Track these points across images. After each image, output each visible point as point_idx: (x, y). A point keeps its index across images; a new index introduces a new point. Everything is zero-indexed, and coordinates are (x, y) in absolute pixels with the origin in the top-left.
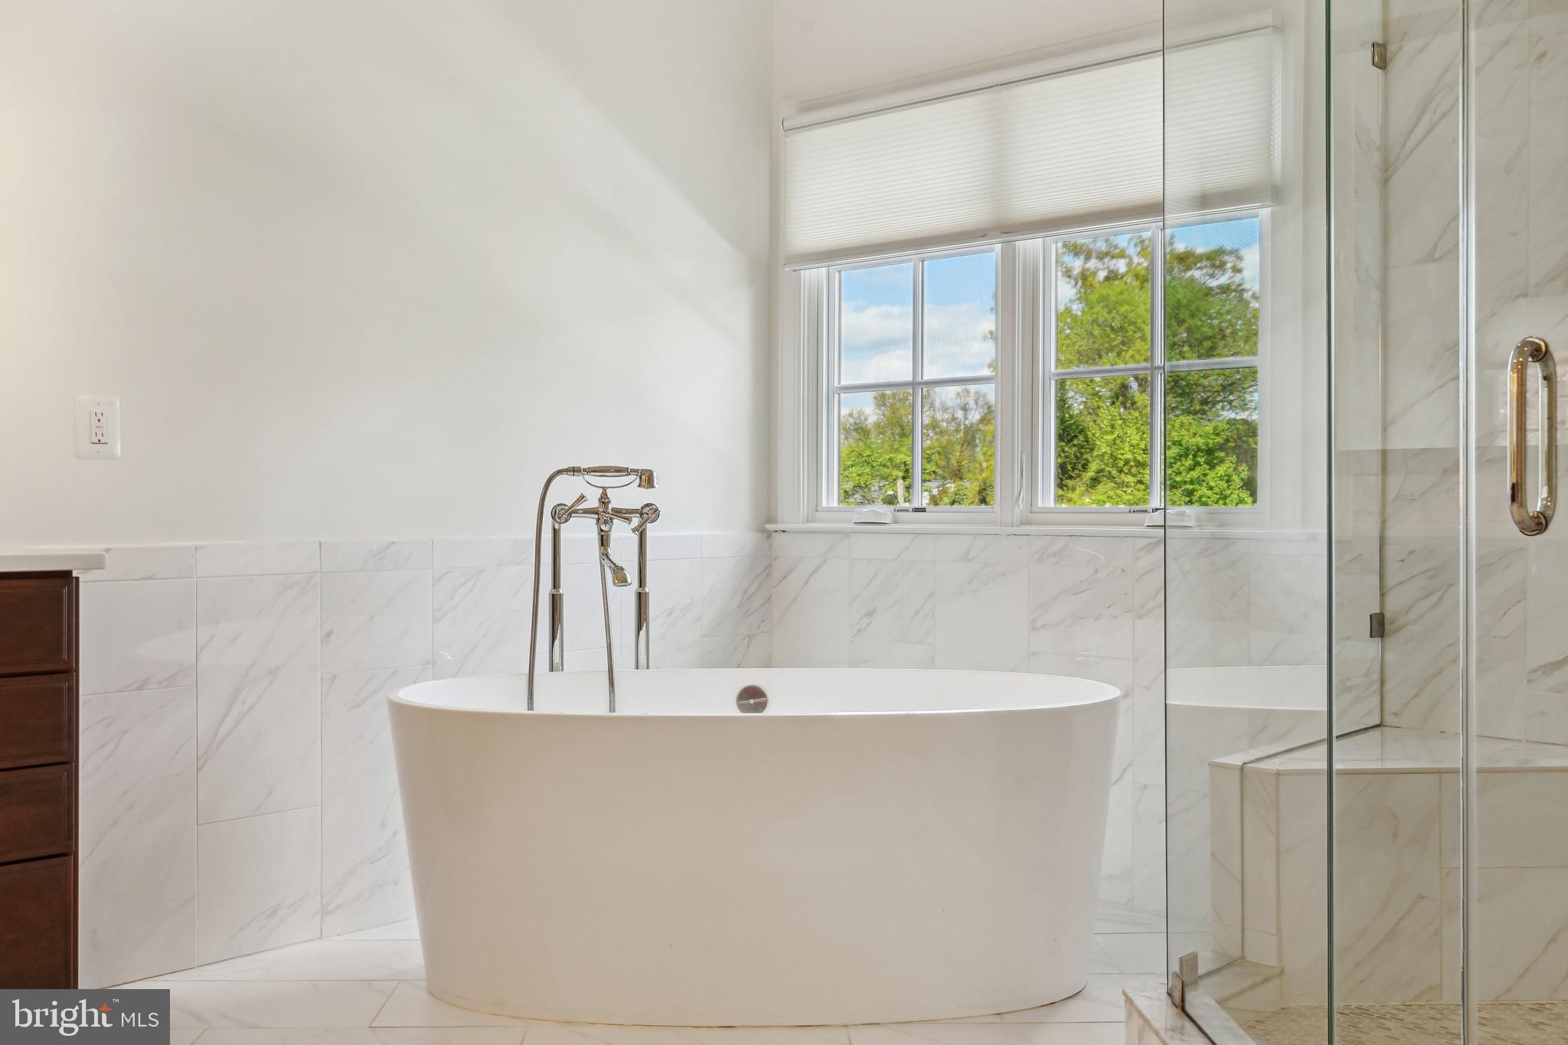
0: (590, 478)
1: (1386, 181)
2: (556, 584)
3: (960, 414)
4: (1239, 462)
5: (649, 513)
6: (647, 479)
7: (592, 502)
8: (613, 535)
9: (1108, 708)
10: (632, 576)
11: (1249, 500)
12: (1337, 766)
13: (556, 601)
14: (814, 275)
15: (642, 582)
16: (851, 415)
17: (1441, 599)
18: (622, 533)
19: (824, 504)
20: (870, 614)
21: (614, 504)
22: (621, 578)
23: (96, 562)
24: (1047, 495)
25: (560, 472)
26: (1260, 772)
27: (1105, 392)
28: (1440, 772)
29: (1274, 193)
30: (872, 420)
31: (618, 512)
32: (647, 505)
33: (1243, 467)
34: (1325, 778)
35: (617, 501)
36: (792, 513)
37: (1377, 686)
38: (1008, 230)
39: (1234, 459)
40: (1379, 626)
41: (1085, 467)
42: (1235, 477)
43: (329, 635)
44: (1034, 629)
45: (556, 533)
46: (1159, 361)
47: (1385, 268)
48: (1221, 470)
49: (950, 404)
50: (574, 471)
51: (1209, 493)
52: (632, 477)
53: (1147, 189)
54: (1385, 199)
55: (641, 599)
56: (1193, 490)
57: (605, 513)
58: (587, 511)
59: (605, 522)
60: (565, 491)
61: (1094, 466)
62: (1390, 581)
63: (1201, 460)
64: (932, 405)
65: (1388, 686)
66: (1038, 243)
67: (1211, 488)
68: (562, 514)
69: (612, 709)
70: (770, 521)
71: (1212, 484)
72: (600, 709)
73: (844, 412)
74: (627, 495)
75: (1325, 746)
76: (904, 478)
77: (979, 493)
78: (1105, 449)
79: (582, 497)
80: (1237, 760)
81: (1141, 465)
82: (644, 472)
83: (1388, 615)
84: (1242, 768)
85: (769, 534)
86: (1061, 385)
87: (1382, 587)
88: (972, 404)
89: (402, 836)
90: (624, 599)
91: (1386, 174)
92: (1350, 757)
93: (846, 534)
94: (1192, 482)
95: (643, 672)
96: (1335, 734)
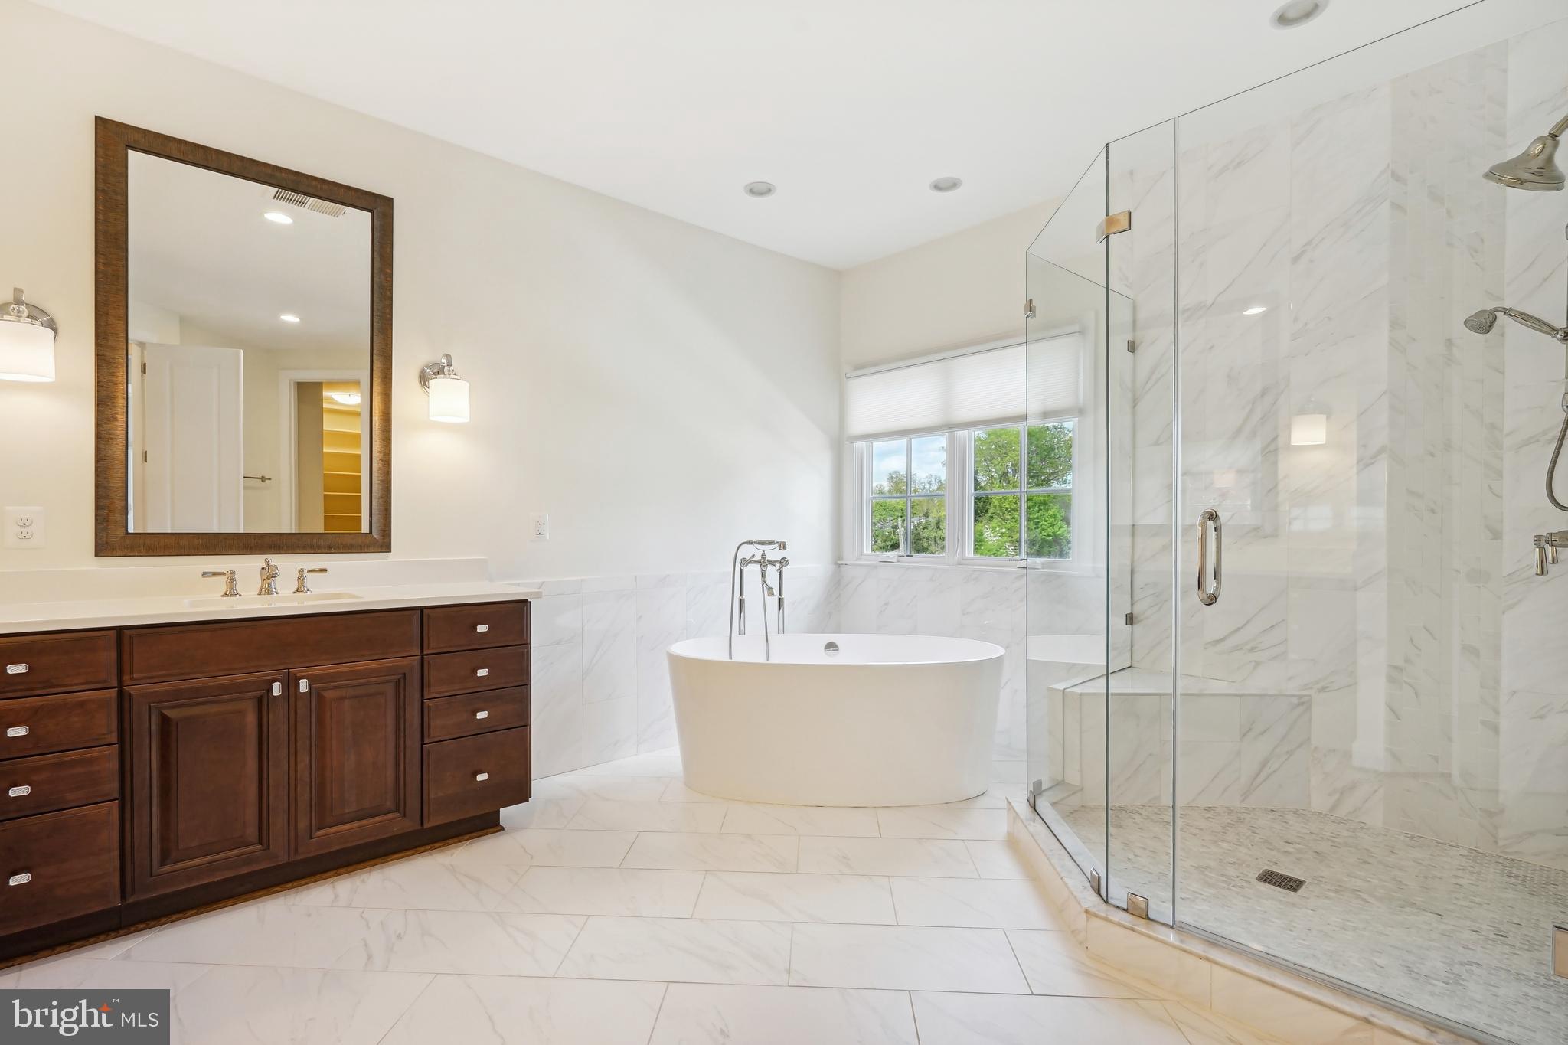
0: (756, 546)
1: (1135, 406)
2: (741, 594)
3: (927, 486)
4: (1061, 508)
5: (784, 562)
6: (783, 546)
7: (758, 557)
8: (768, 574)
9: (999, 661)
10: (776, 591)
11: (1065, 526)
12: (1110, 691)
13: (741, 602)
14: (861, 445)
15: (781, 594)
16: (877, 487)
17: (1161, 607)
18: (772, 572)
19: (865, 552)
20: (886, 604)
21: (769, 557)
22: (771, 594)
23: (538, 595)
24: (970, 552)
25: (743, 543)
26: (1073, 693)
27: (996, 476)
28: (1160, 695)
29: (1080, 412)
30: (887, 489)
31: (769, 562)
32: (783, 558)
33: (1063, 511)
34: (1105, 697)
35: (769, 556)
36: (849, 556)
37: (1129, 648)
38: (951, 427)
39: (1058, 506)
40: (1130, 619)
41: (987, 512)
42: (1058, 516)
43: (641, 617)
44: (964, 614)
45: (742, 571)
46: (1024, 489)
47: (1134, 447)
48: (1051, 512)
49: (922, 481)
50: (750, 542)
51: (1046, 523)
52: (776, 545)
53: (1020, 409)
54: (1134, 414)
55: (781, 601)
56: (1039, 522)
57: (764, 562)
58: (755, 561)
59: (764, 566)
60: (746, 552)
61: (991, 511)
62: (1136, 598)
63: (1042, 507)
64: (915, 482)
65: (1134, 648)
66: (966, 432)
67: (1046, 521)
68: (744, 563)
69: (767, 660)
70: (839, 560)
71: (1047, 519)
72: (762, 660)
73: (874, 485)
74: (774, 554)
75: (1105, 677)
76: (901, 517)
77: (937, 524)
78: (997, 503)
79: (753, 556)
80: (1061, 686)
81: (1015, 510)
82: (782, 543)
83: (1135, 613)
84: (1064, 691)
85: (839, 565)
86: (976, 472)
87: (1132, 601)
88: (933, 482)
89: (672, 708)
90: (773, 601)
91: (1135, 403)
92: (1117, 685)
93: (875, 567)
94: (1037, 518)
95: (781, 635)
96: (1110, 672)
